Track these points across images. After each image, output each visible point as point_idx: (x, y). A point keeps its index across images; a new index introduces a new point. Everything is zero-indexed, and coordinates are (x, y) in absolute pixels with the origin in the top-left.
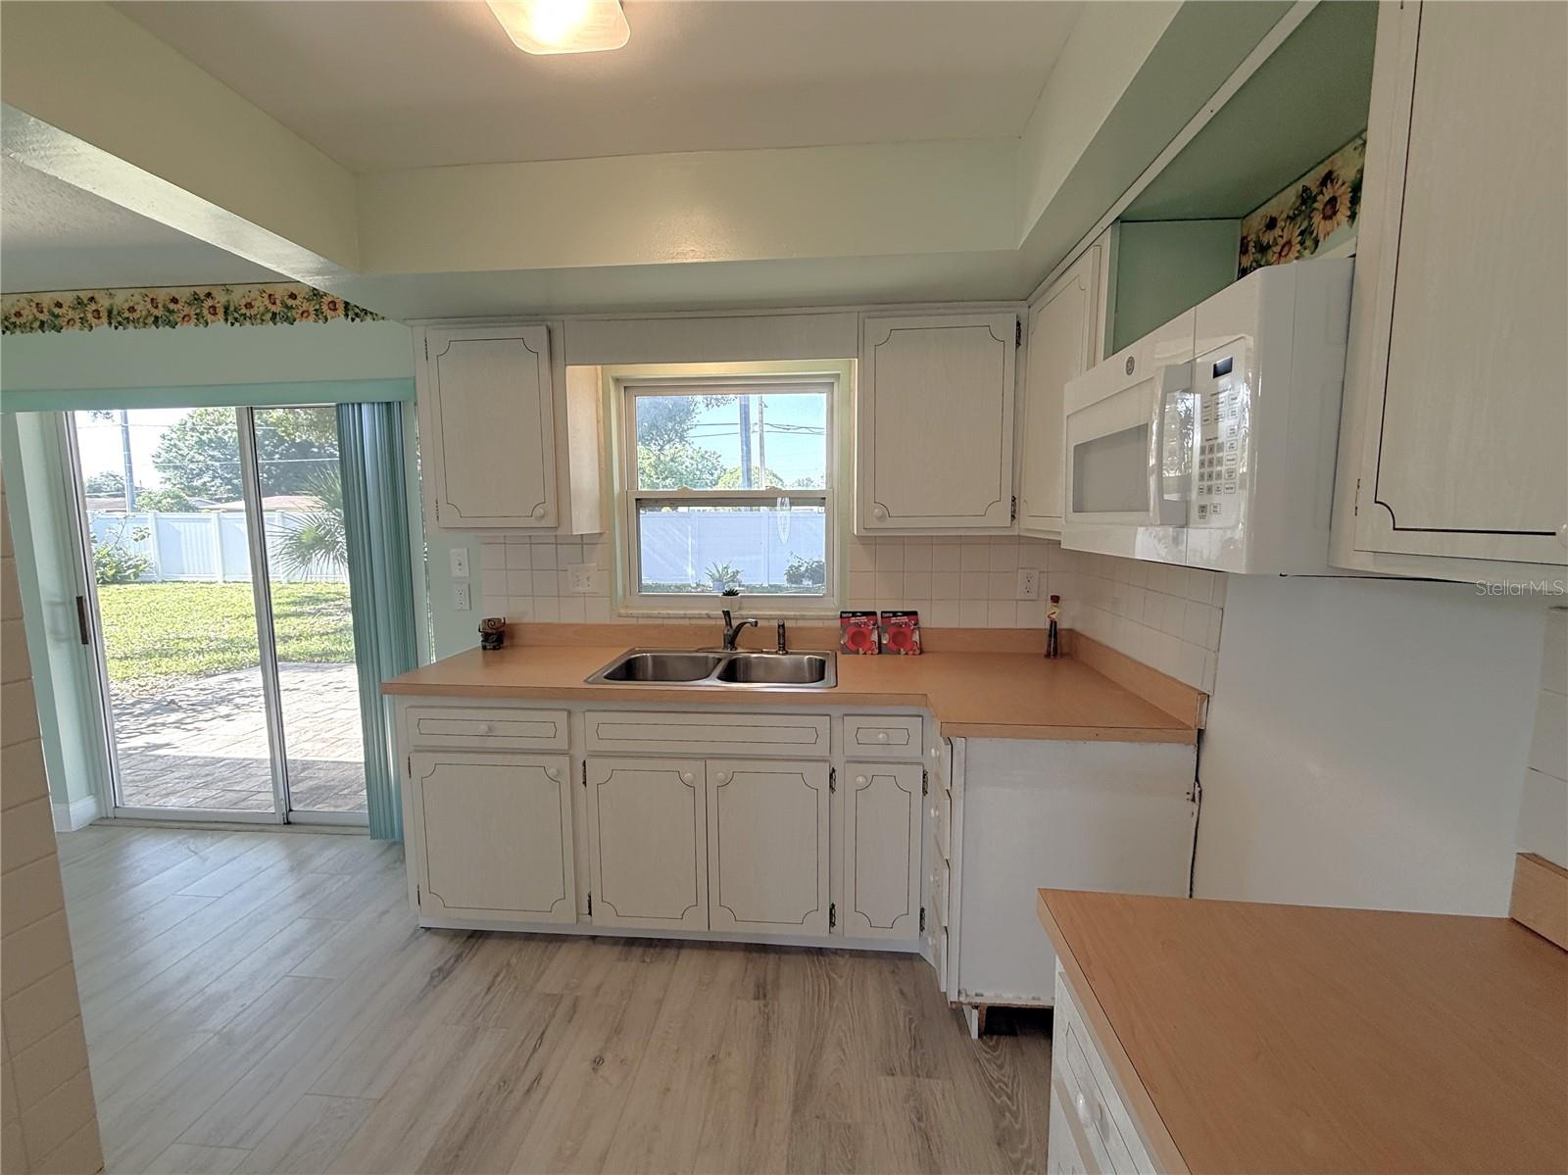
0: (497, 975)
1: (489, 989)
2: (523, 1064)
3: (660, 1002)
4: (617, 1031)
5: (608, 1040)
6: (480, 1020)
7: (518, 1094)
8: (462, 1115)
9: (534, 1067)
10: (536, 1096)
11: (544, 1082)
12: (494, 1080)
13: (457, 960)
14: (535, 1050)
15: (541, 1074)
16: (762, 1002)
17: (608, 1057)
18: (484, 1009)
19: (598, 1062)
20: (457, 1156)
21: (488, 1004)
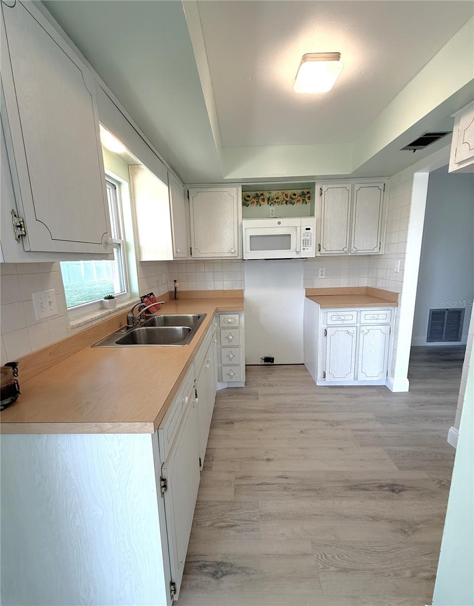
0: (222, 527)
1: (232, 526)
2: (275, 485)
3: (236, 449)
4: (253, 458)
5: (258, 460)
6: (255, 519)
7: (289, 481)
8: (304, 497)
9: (276, 481)
10: (288, 474)
11: (281, 474)
12: (285, 493)
13: (205, 566)
14: (268, 484)
15: (279, 477)
16: (235, 423)
17: (266, 457)
18: (247, 520)
19: (268, 460)
20: (319, 490)
21: (242, 520)
